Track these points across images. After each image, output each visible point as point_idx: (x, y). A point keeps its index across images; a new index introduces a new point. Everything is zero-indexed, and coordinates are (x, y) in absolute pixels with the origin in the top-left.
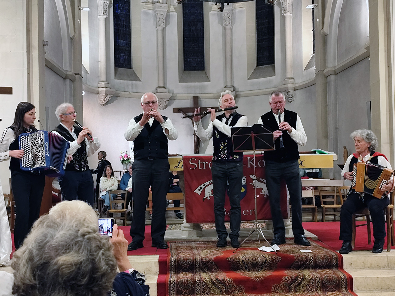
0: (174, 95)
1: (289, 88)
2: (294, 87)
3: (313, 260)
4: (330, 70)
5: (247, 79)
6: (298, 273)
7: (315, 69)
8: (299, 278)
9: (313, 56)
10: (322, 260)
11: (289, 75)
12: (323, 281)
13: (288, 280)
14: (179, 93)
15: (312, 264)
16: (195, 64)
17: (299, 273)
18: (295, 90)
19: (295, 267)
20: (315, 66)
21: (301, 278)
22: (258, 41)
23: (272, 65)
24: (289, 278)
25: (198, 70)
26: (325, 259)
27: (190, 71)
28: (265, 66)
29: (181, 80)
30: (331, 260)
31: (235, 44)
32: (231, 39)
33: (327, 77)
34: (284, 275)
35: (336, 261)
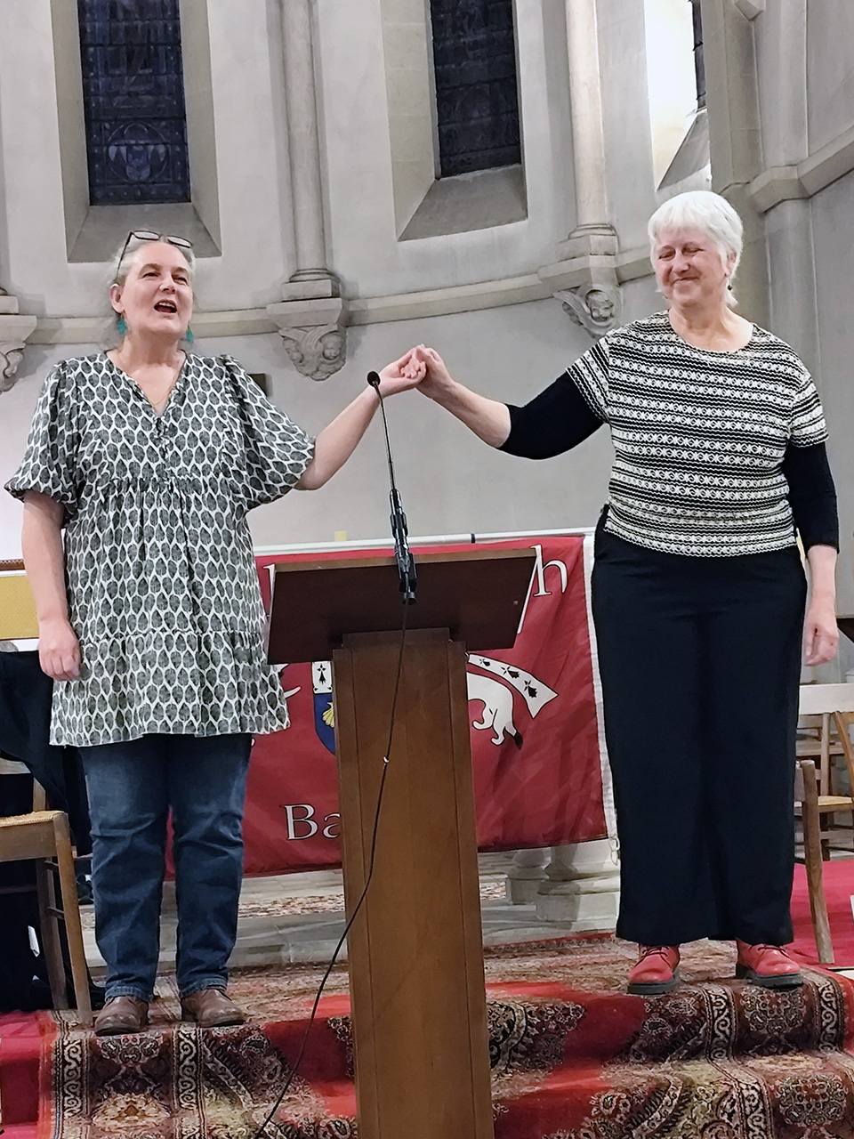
0: (48, 325)
1: (592, 274)
2: (617, 270)
3: (729, 1015)
4: (776, 177)
5: (395, 238)
6: (662, 1075)
7: (710, 178)
8: (667, 1098)
9: (697, 121)
10: (772, 1011)
11: (590, 214)
12: (777, 1102)
13: (617, 1110)
14: (69, 313)
15: (724, 1032)
16: (145, 173)
17: (668, 1077)
18: (621, 283)
19: (647, 1050)
20: (708, 167)
21: (674, 1095)
22: (442, 56)
23: (511, 167)
24: (620, 1098)
25: (160, 199)
26: (782, 1008)
27: (123, 208)
28: (478, 173)
29: (80, 249)
30: (811, 1010)
31: (332, 74)
32: (313, 49)
33: (766, 212)
34: (600, 1089)
35: (836, 1011)
